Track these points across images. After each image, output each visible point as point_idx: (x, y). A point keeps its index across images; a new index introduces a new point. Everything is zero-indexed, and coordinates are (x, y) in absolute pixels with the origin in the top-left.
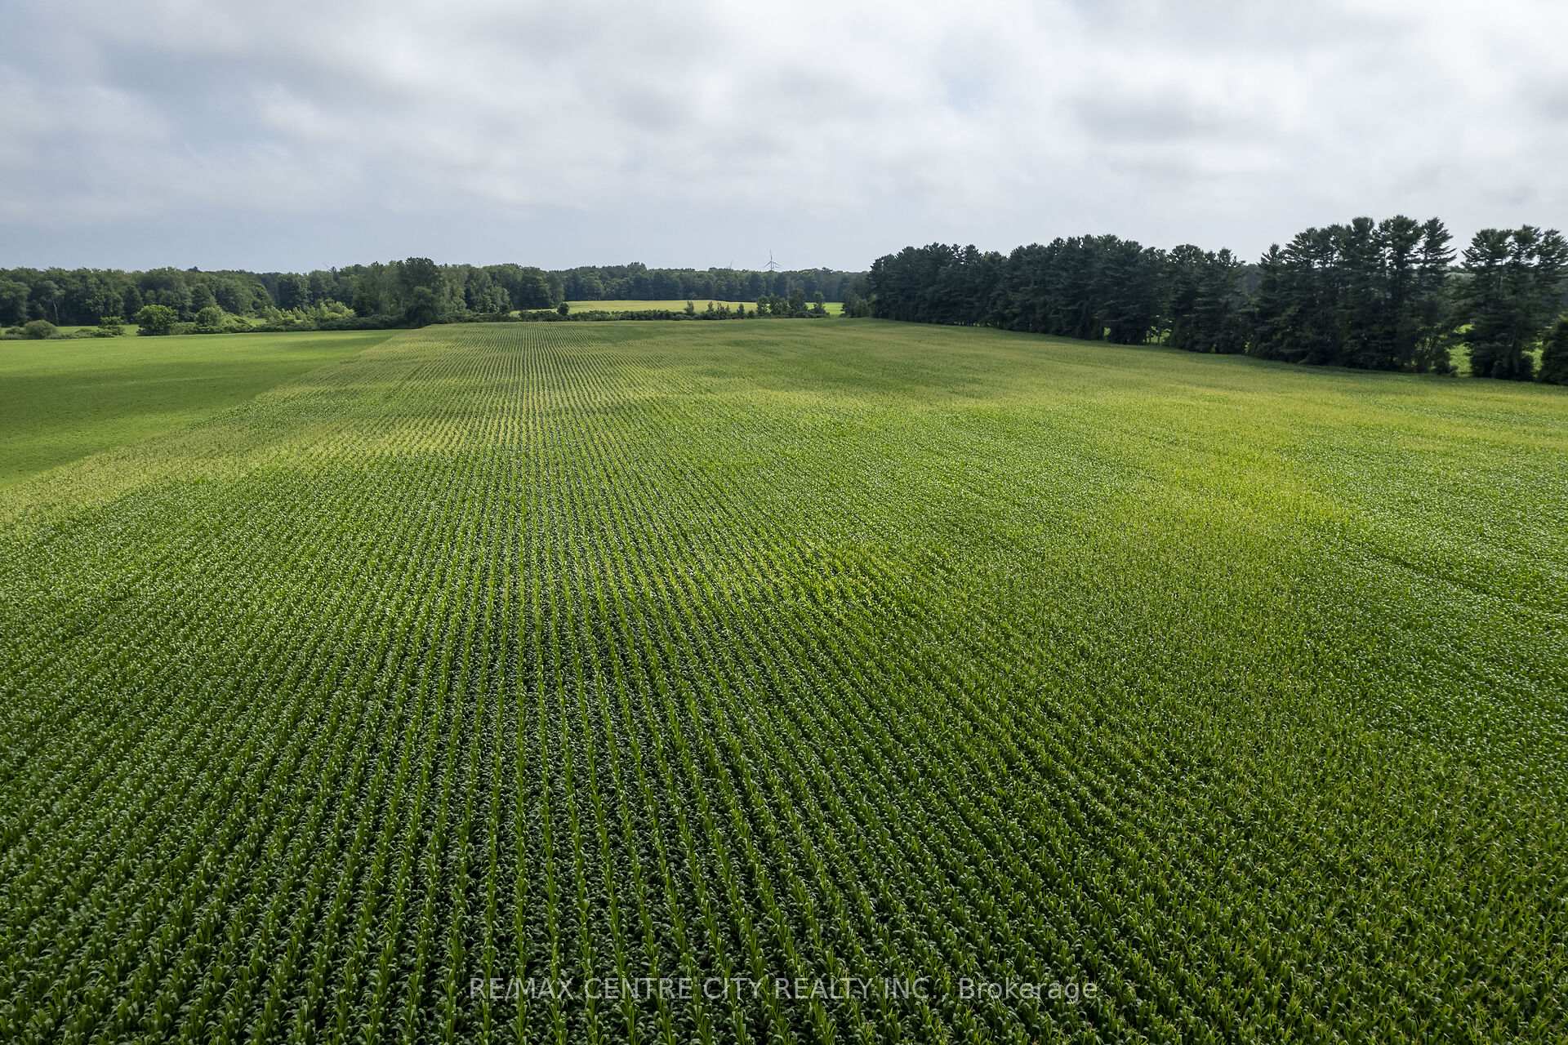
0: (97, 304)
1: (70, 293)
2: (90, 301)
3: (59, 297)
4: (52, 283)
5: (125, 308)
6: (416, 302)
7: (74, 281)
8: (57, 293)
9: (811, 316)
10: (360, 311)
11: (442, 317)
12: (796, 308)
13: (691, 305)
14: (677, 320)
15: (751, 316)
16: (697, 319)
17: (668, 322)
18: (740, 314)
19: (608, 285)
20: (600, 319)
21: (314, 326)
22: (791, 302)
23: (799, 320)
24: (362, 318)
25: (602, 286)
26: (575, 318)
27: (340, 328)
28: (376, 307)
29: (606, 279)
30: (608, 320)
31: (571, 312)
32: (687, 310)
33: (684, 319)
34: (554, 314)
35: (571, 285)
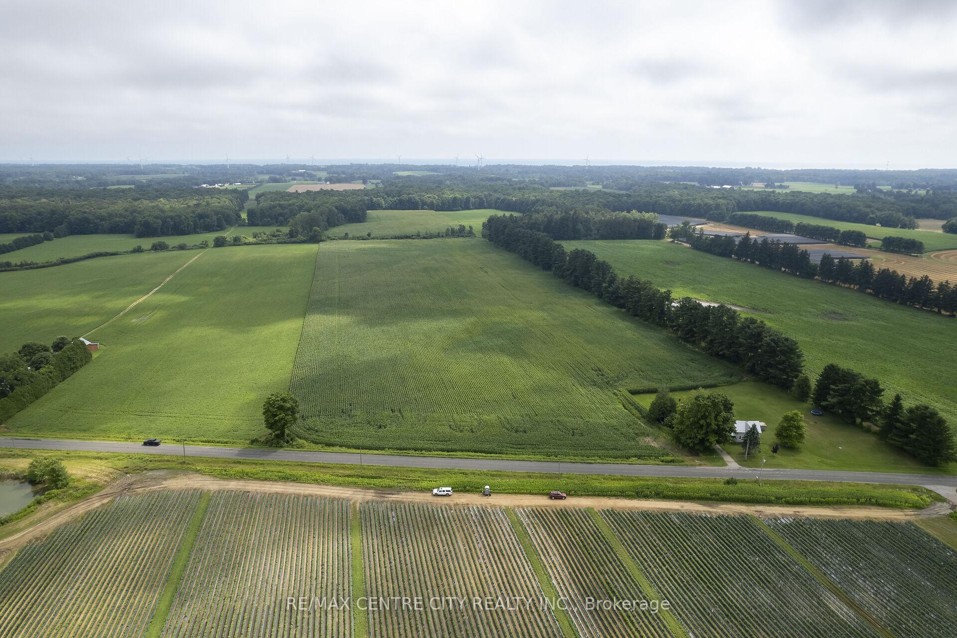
0: (185, 227)
1: (175, 223)
2: (183, 226)
6: (314, 233)
9: (467, 236)
10: (292, 234)
11: (323, 238)
12: (461, 232)
13: (419, 232)
14: (413, 239)
15: (442, 236)
16: (421, 238)
17: (410, 240)
18: (438, 236)
19: (386, 202)
20: (383, 239)
21: (275, 242)
22: (459, 230)
23: (461, 239)
24: (292, 238)
25: (383, 203)
26: (373, 238)
27: (285, 243)
28: (297, 233)
29: (385, 198)
30: (386, 239)
31: (372, 236)
32: (417, 234)
33: (416, 238)
34: (366, 237)
35: (369, 203)
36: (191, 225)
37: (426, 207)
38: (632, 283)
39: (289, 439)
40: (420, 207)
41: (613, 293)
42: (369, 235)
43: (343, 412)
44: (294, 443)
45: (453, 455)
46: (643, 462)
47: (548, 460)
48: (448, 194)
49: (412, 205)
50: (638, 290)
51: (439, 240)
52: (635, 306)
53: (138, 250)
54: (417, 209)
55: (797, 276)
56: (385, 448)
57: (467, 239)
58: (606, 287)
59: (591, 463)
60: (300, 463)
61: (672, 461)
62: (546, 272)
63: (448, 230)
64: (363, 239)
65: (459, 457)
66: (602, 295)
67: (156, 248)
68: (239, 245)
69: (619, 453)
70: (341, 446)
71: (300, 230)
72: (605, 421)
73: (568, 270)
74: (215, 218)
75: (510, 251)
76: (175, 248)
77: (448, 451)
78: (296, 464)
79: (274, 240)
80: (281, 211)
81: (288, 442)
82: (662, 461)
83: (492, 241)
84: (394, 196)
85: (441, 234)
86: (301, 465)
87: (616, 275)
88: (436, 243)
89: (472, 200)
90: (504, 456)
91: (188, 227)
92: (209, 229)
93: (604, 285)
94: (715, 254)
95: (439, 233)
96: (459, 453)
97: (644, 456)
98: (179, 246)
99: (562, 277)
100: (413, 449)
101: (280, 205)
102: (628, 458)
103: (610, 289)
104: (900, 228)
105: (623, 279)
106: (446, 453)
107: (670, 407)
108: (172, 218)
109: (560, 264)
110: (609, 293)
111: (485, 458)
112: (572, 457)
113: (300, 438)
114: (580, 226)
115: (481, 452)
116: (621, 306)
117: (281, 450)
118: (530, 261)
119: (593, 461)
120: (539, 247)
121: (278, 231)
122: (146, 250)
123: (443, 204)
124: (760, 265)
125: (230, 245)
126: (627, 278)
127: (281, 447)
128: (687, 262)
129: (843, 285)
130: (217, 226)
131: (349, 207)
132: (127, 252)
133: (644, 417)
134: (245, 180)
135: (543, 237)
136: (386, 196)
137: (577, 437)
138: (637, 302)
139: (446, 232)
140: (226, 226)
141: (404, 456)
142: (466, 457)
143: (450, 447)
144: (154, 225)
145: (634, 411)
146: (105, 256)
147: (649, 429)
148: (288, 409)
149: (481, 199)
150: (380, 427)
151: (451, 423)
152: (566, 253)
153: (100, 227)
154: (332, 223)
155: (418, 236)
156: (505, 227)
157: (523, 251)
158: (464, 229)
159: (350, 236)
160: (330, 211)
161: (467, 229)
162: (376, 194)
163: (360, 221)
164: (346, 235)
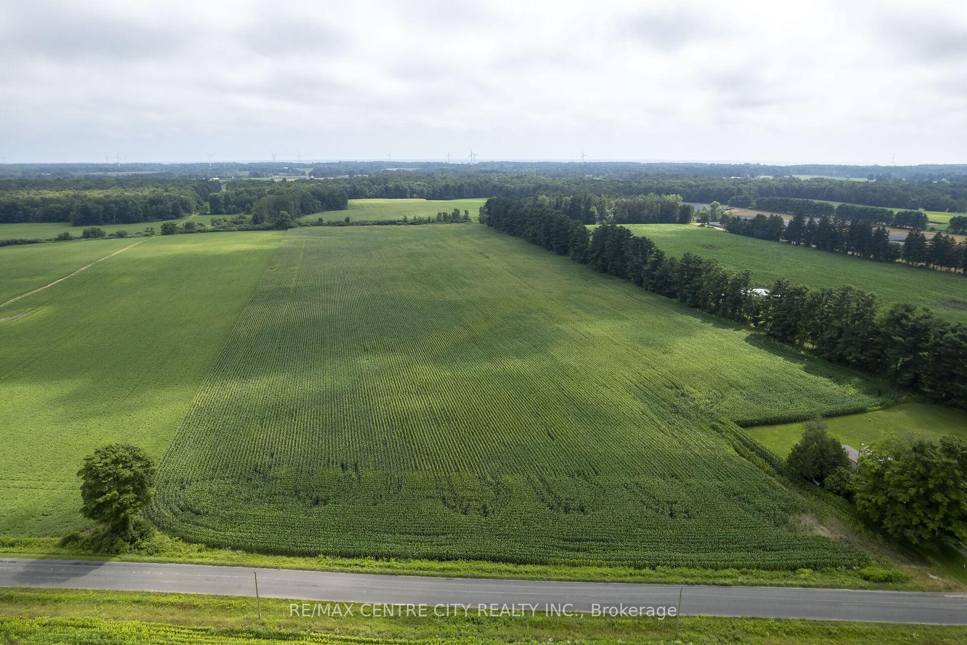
0: (132, 214)
1: (121, 209)
3: (116, 211)
4: (113, 205)
5: (144, 215)
6: (281, 218)
7: (122, 203)
8: (115, 209)
9: (462, 222)
10: (256, 220)
11: (293, 224)
12: (455, 217)
14: (399, 225)
15: (433, 222)
16: (408, 224)
17: (394, 227)
18: (429, 221)
19: (371, 190)
20: (364, 225)
21: (236, 229)
22: (453, 214)
23: (454, 225)
24: (257, 225)
25: (368, 191)
26: (352, 224)
27: (247, 230)
28: (263, 219)
29: (370, 186)
30: (367, 225)
31: (351, 221)
32: (404, 219)
33: (402, 224)
34: (343, 222)
35: (352, 190)
36: (140, 212)
37: (415, 195)
38: (688, 263)
39: (136, 534)
40: (408, 195)
41: (661, 278)
42: (347, 220)
43: (255, 470)
44: (144, 544)
45: (451, 569)
46: (827, 580)
47: (638, 578)
48: (439, 182)
49: (400, 193)
50: (698, 271)
51: (430, 225)
52: (694, 293)
53: (65, 238)
54: (406, 197)
55: (871, 260)
56: (319, 552)
57: (462, 225)
58: (648, 272)
59: (726, 585)
60: (137, 598)
61: (887, 580)
62: (561, 257)
63: (440, 214)
64: (341, 226)
65: (463, 573)
66: (642, 281)
67: (87, 236)
68: (192, 232)
69: (771, 558)
70: (234, 549)
71: (267, 216)
72: (718, 483)
73: (593, 252)
74: (170, 204)
75: (514, 235)
76: (111, 236)
77: (441, 559)
78: (129, 597)
79: (235, 227)
80: (248, 197)
81: (133, 541)
82: (866, 578)
83: (491, 225)
84: (380, 184)
85: (431, 220)
86: (138, 602)
87: (662, 254)
88: (426, 229)
90: (549, 569)
91: (136, 213)
92: (161, 216)
93: (646, 268)
94: (758, 238)
95: (429, 218)
96: (462, 564)
97: (825, 565)
98: (117, 233)
99: (584, 262)
100: (372, 555)
101: (247, 191)
102: (794, 569)
103: (656, 273)
104: (948, 212)
105: (673, 259)
106: (436, 565)
107: (835, 456)
108: (116, 203)
109: (581, 245)
110: (653, 278)
111: (515, 576)
112: (685, 570)
113: (162, 529)
114: (594, 209)
115: (506, 561)
116: (672, 295)
117: (114, 561)
118: (540, 245)
119: (728, 581)
120: (552, 226)
121: (241, 217)
122: (76, 238)
123: (434, 192)
124: (818, 248)
125: (181, 233)
126: (679, 257)
127: (117, 552)
128: (730, 246)
129: (939, 268)
130: (173, 214)
131: (327, 193)
132: (50, 240)
133: (780, 472)
134: (224, 175)
135: (557, 214)
136: (371, 184)
137: (681, 520)
138: (698, 288)
139: (438, 217)
140: (184, 214)
141: (352, 572)
142: (476, 573)
143: (444, 550)
144: (94, 211)
145: (760, 461)
146: (20, 244)
147: (800, 498)
148: (127, 481)
150: (317, 502)
151: (445, 493)
152: (589, 231)
153: (31, 215)
154: (305, 209)
155: (405, 222)
156: (508, 207)
157: (531, 235)
158: (458, 215)
159: (325, 221)
160: (304, 196)
161: (462, 213)
162: (360, 182)
163: (340, 209)
164: (320, 221)
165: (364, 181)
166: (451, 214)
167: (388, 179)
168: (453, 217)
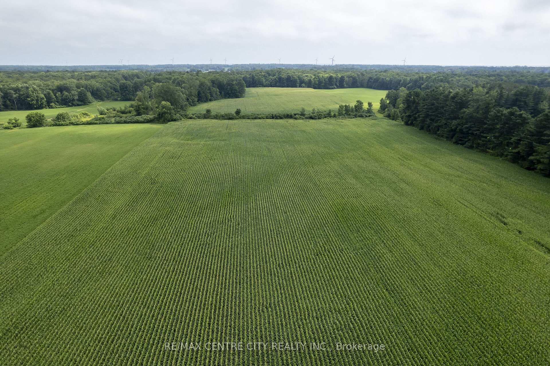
0: (33, 100)
1: (20, 95)
2: (29, 99)
3: (16, 98)
4: (13, 92)
5: (46, 101)
6: (162, 110)
7: (22, 90)
8: (15, 96)
9: (366, 116)
10: (137, 111)
11: (176, 116)
12: (358, 111)
13: (303, 109)
14: (296, 119)
15: (335, 116)
16: (307, 118)
17: (291, 121)
18: (329, 115)
19: (267, 80)
20: (256, 118)
22: (356, 106)
25: (264, 80)
26: (243, 117)
29: (266, 77)
30: (260, 118)
31: (242, 114)
32: (301, 112)
33: (300, 118)
34: (233, 115)
35: (251, 80)
37: (303, 85)
40: (298, 85)
42: (238, 112)
51: (330, 120)
54: (296, 86)
63: (341, 107)
64: (230, 119)
84: (274, 75)
85: (332, 114)
88: (325, 125)
89: (346, 79)
95: (330, 111)
123: (320, 82)
136: (267, 75)
139: (339, 110)
149: (354, 78)
155: (302, 115)
158: (361, 108)
159: (213, 113)
160: (202, 85)
161: (365, 106)
162: (258, 73)
163: (237, 97)
164: (207, 112)
165: (261, 73)
166: (354, 107)
167: (281, 71)
168: (356, 111)
